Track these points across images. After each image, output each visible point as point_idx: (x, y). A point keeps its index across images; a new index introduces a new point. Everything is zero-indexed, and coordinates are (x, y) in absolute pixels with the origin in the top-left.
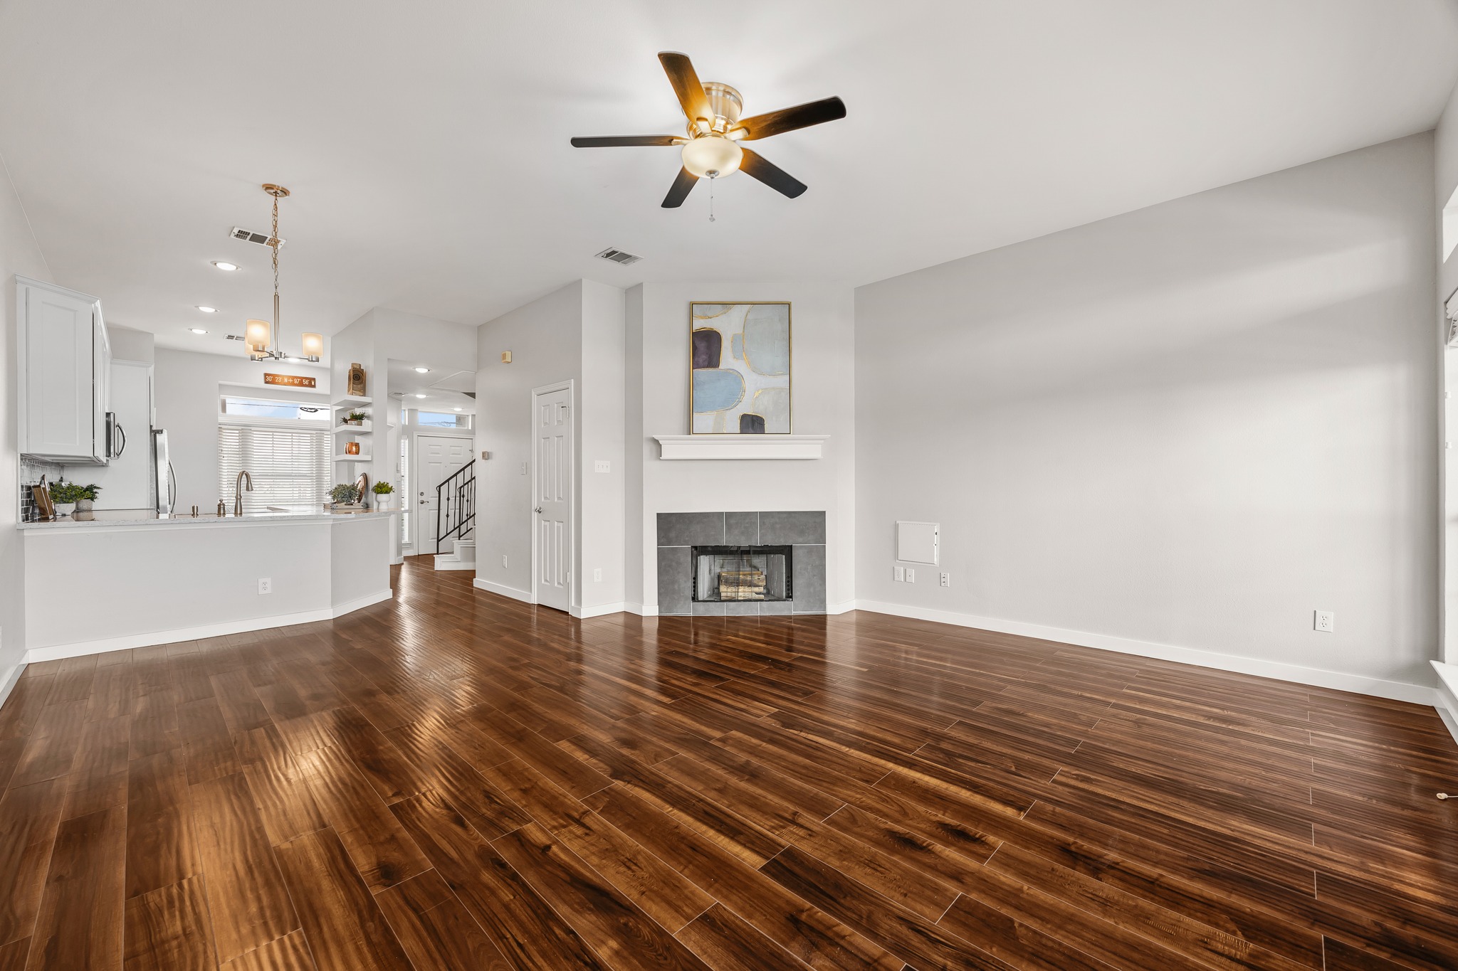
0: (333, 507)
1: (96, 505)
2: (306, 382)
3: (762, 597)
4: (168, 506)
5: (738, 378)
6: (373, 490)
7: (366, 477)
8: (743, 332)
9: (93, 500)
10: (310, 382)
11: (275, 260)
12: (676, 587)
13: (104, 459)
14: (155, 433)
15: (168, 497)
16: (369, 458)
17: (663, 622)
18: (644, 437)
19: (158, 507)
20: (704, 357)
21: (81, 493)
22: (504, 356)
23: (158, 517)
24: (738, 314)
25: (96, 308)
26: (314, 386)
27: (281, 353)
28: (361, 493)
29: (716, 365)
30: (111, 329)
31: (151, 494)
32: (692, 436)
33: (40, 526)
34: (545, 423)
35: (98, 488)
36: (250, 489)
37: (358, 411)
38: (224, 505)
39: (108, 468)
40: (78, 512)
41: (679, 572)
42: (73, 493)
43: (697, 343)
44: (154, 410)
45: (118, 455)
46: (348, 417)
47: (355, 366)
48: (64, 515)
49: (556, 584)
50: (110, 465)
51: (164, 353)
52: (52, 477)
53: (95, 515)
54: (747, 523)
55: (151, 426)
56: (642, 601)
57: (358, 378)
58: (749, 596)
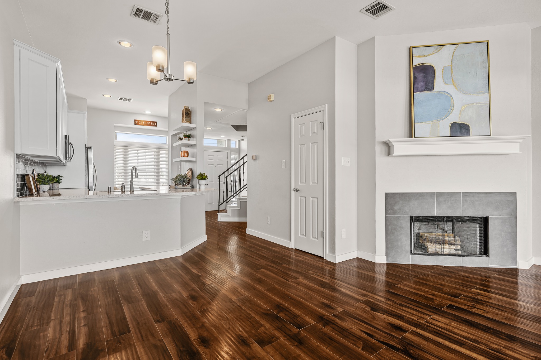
0: (176, 187)
1: (61, 186)
2: (153, 124)
3: (459, 252)
4: (93, 186)
5: (449, 97)
6: (198, 178)
7: (191, 170)
8: (452, 64)
9: (59, 183)
10: (154, 124)
11: (167, 7)
12: (399, 244)
13: (64, 161)
14: (88, 149)
15: (93, 183)
16: (194, 159)
17: (389, 267)
18: (376, 140)
19: (89, 187)
20: (422, 84)
21: (52, 179)
22: (270, 97)
23: (88, 194)
24: (447, 52)
25: (58, 66)
26: (156, 126)
27: (171, 75)
28: (189, 179)
29: (432, 89)
30: (69, 97)
31: (86, 180)
32: (414, 139)
33: (26, 200)
34: (301, 135)
35: (62, 177)
36: (137, 177)
37: (187, 133)
38: (124, 186)
39: (67, 166)
40: (53, 190)
41: (401, 234)
42: (48, 179)
43: (417, 74)
44: (87, 137)
45: (71, 159)
46: (182, 136)
47: (186, 108)
48: (44, 192)
49: (311, 238)
50: (67, 164)
51: (92, 110)
52: (39, 170)
53: (61, 191)
54: (453, 200)
55: (86, 145)
56: (374, 252)
57: (187, 114)
58: (453, 252)
